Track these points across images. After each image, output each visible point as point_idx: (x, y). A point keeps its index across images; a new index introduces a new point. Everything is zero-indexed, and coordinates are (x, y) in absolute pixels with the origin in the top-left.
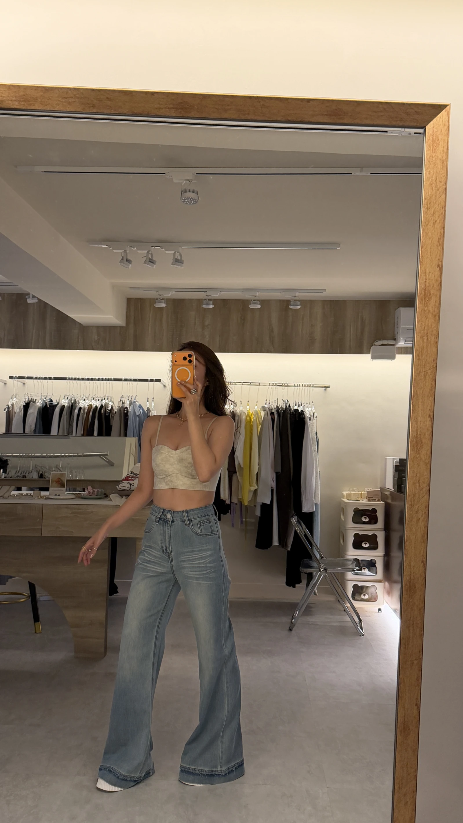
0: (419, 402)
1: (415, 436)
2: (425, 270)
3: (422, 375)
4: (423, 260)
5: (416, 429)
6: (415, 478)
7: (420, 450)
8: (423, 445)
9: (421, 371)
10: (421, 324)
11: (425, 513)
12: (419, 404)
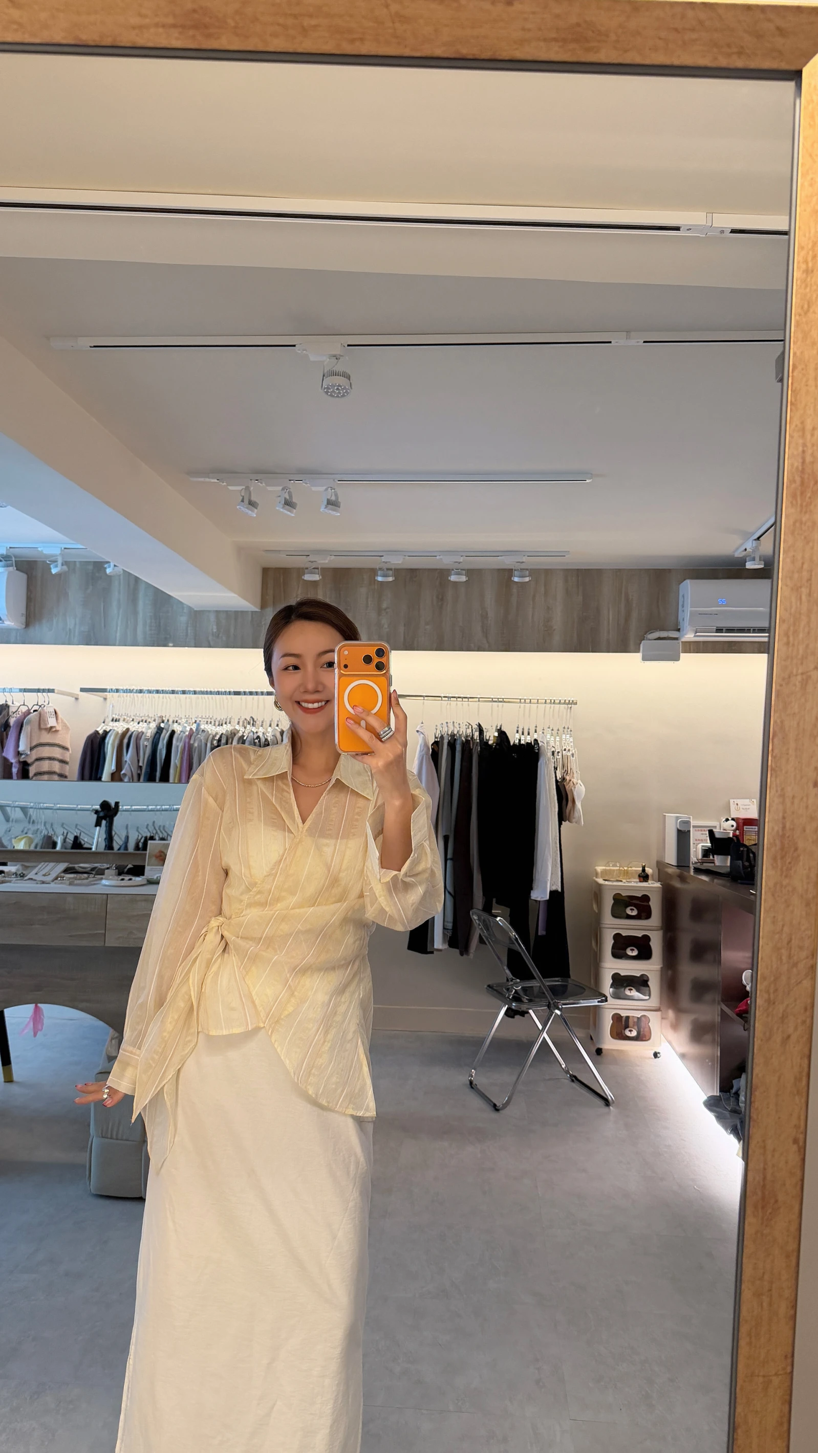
0: (788, 749)
1: (778, 832)
2: (802, 423)
3: (797, 683)
4: (795, 401)
5: (781, 815)
6: (777, 936)
7: (791, 869)
8: (799, 856)
9: (795, 672)
10: (794, 556)
11: (804, 1022)
12: (787, 754)
